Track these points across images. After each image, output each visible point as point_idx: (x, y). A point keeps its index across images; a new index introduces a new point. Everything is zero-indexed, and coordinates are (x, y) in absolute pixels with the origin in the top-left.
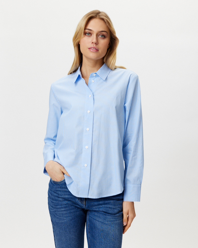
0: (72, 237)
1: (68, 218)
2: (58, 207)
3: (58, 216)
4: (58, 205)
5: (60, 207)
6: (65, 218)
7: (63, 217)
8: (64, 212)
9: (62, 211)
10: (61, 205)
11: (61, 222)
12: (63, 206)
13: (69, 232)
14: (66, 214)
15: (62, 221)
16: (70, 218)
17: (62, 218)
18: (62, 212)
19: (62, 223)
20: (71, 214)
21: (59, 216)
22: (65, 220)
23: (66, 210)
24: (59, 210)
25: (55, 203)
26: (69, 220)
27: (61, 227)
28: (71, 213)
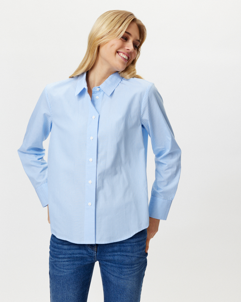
0: (70, 295)
1: (70, 270)
2: (61, 256)
3: (57, 268)
4: (61, 254)
5: (63, 256)
6: (66, 271)
7: (64, 269)
8: (67, 263)
9: (65, 261)
10: (64, 255)
11: (59, 275)
12: (66, 256)
13: (68, 288)
14: (68, 265)
15: (62, 274)
16: (72, 271)
17: (62, 270)
18: (63, 263)
19: (61, 276)
20: (74, 267)
21: (59, 268)
22: (65, 272)
23: (69, 260)
24: (60, 260)
25: (58, 252)
26: (70, 273)
27: (59, 282)
28: (74, 265)
